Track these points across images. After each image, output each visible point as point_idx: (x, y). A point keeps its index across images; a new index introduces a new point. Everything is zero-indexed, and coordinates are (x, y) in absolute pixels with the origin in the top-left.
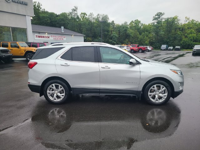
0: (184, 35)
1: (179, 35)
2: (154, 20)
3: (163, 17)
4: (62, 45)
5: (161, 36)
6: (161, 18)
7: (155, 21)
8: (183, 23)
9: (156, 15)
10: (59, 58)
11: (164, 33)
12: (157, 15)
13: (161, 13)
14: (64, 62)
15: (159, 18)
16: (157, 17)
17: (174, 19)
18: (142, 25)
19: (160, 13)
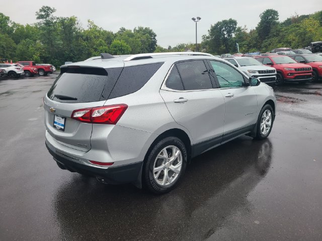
0: (92, 47)
1: (85, 46)
2: (38, 18)
3: (54, 15)
4: (150, 57)
5: (59, 47)
6: (51, 16)
7: (41, 20)
8: (86, 29)
9: (41, 11)
10: (164, 87)
11: (62, 42)
12: (43, 10)
13: (49, 8)
14: (176, 95)
15: (48, 15)
16: (43, 13)
17: (72, 21)
18: (14, 26)
19: (47, 7)
